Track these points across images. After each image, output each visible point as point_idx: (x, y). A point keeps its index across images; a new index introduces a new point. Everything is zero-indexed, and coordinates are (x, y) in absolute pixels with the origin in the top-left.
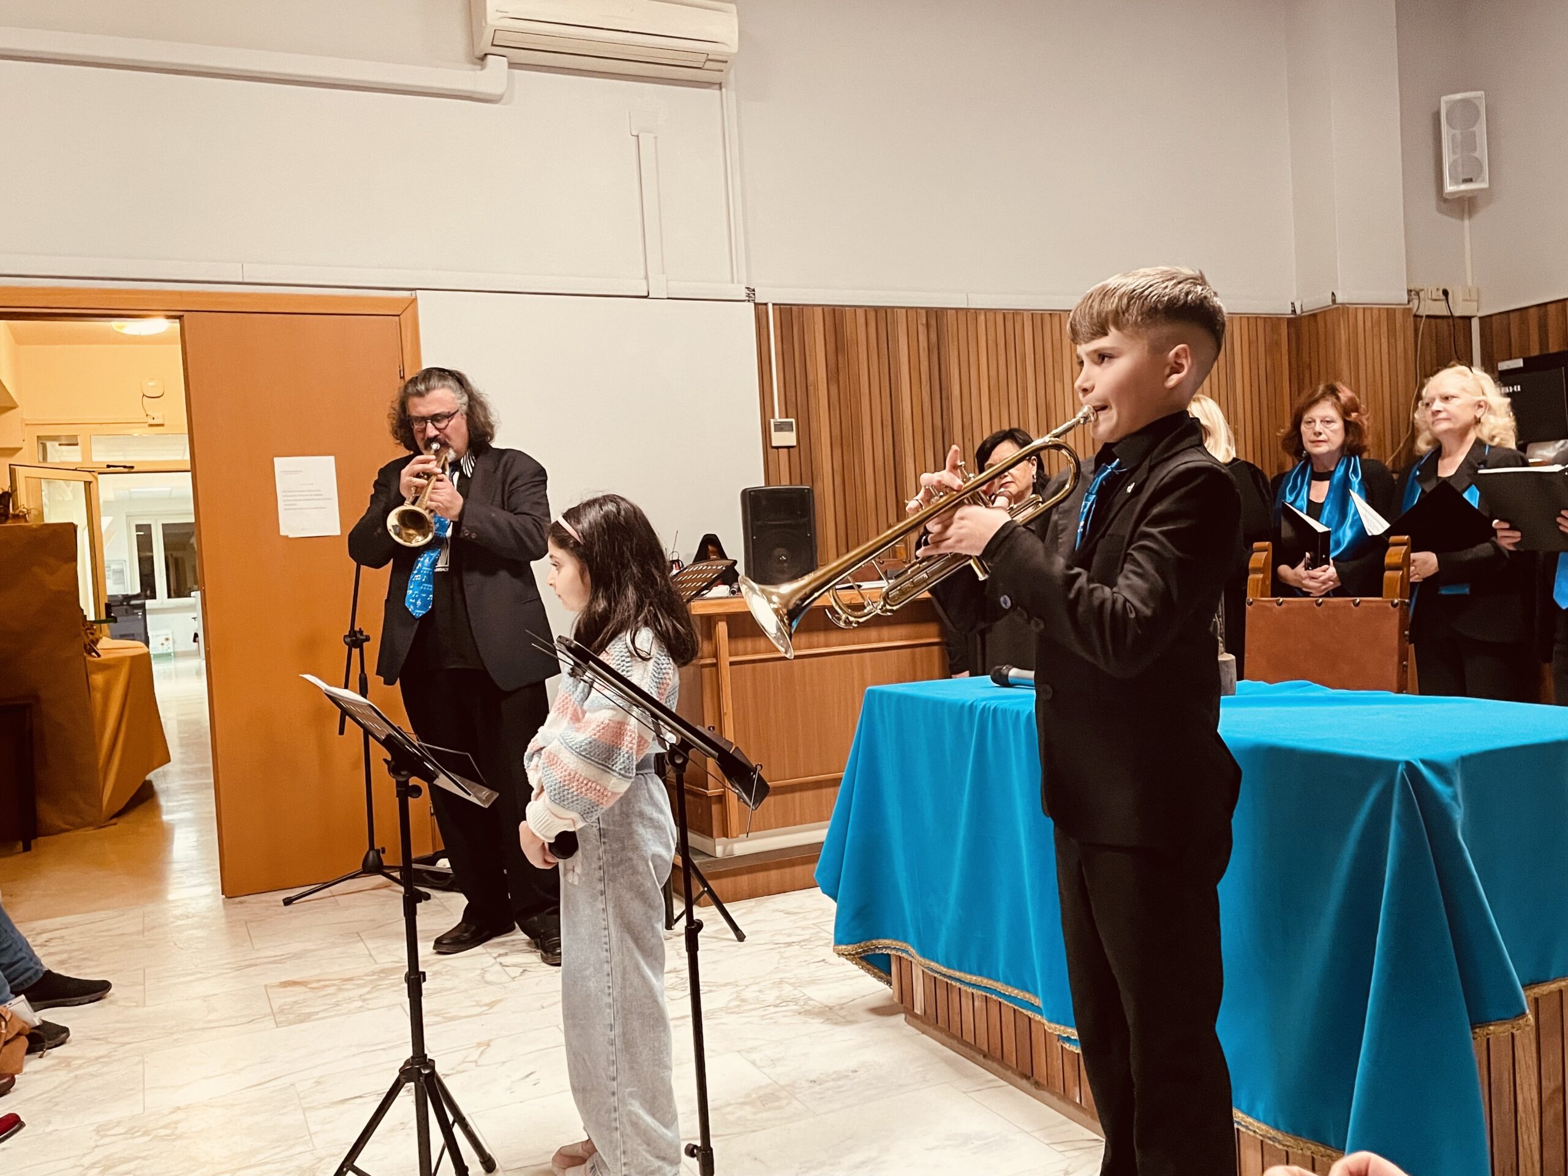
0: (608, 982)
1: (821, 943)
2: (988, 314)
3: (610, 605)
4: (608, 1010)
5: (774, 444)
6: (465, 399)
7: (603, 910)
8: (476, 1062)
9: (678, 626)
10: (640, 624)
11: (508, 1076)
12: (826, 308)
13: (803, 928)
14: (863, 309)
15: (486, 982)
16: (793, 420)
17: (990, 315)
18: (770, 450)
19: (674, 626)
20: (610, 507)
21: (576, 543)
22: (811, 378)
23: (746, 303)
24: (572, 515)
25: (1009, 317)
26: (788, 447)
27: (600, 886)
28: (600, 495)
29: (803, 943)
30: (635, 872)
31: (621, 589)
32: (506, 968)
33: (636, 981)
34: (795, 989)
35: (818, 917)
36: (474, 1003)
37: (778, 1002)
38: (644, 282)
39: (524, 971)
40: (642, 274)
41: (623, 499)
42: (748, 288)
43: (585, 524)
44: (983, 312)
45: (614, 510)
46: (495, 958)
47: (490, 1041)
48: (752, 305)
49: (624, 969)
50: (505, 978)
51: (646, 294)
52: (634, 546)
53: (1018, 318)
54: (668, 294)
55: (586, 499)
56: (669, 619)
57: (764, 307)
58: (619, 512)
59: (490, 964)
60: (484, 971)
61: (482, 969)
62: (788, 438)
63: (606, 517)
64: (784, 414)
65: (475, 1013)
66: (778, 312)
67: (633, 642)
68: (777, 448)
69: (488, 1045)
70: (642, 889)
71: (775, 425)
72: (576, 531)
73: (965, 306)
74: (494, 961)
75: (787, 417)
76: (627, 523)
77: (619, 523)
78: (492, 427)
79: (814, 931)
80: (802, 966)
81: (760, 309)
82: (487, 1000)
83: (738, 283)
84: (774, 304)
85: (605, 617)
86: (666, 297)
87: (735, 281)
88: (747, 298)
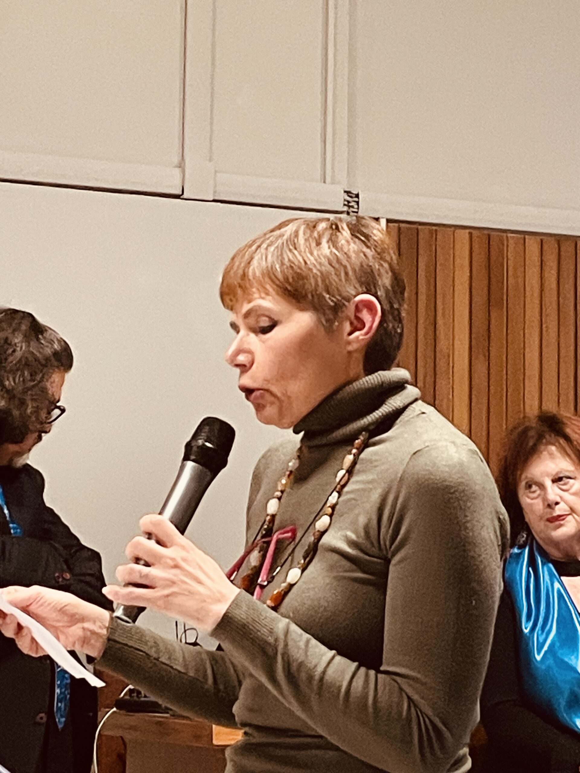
12: (475, 233)
14: (539, 238)
38: (177, 172)
40: (176, 160)
42: (348, 192)
51: (179, 192)
54: (216, 194)
66: (395, 233)
83: (333, 183)
84: (389, 221)
86: (211, 199)
87: (328, 179)
88: (346, 209)
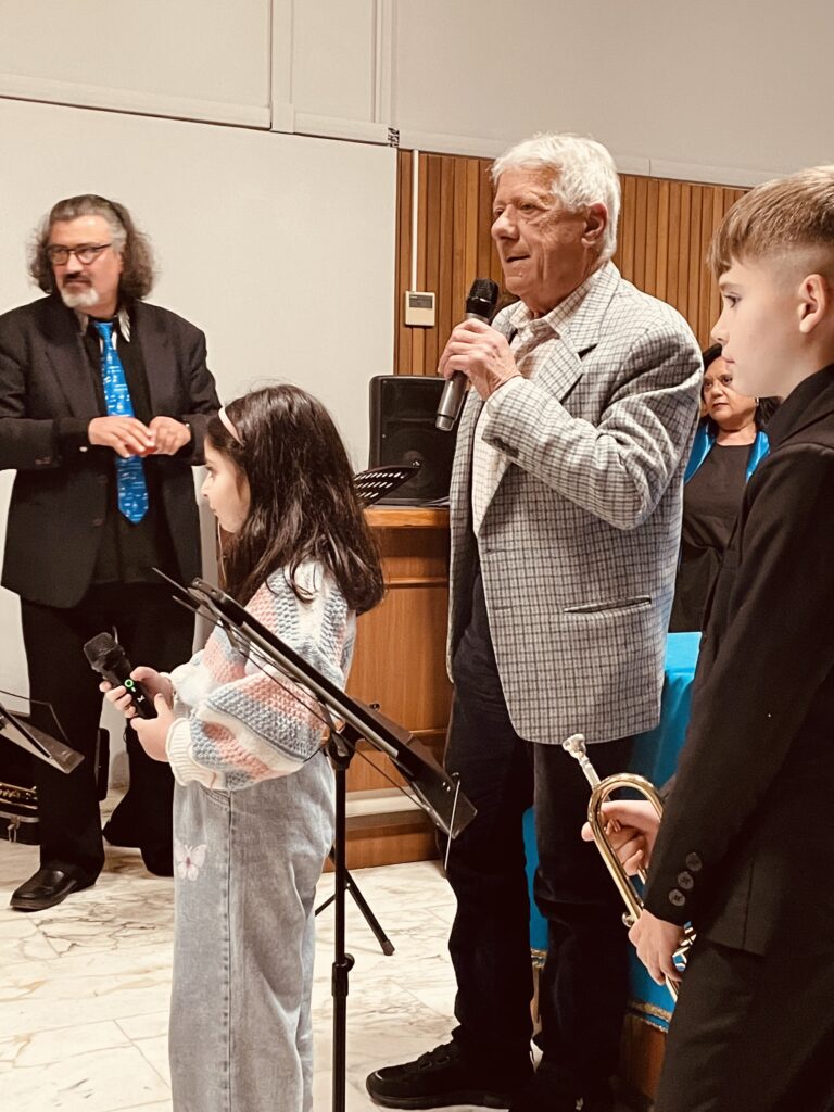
0: (225, 1008)
1: (435, 933)
2: (672, 186)
3: (268, 528)
4: (222, 1044)
5: (407, 323)
6: (122, 234)
7: (225, 916)
8: (13, 1061)
9: (359, 561)
10: (304, 554)
11: (54, 1083)
12: (482, 162)
13: (413, 913)
15: (26, 957)
16: (433, 295)
17: (675, 187)
18: (402, 329)
19: (352, 561)
20: (281, 402)
21: (236, 444)
22: (458, 246)
23: (388, 148)
24: (238, 408)
25: (697, 193)
26: (425, 327)
27: (223, 885)
28: (274, 385)
29: (413, 932)
30: (269, 874)
31: (284, 508)
32: (51, 940)
33: (261, 1011)
34: (405, 991)
35: (429, 900)
36: (11, 984)
37: (385, 1007)
38: (267, 111)
39: (73, 945)
40: (266, 102)
41: (298, 391)
42: (391, 130)
43: (248, 422)
44: (666, 183)
45: (286, 405)
46: (37, 926)
47: (31, 1035)
48: (396, 150)
49: (247, 992)
50: (50, 953)
51: (269, 126)
52: (304, 452)
53: (707, 192)
54: (295, 128)
55: (256, 388)
56: (345, 550)
57: (409, 154)
58: (291, 408)
59: (31, 933)
60: (23, 941)
61: (21, 939)
62: (425, 316)
63: (273, 414)
64: (423, 286)
65: (13, 996)
66: (425, 162)
67: (292, 576)
68: (412, 326)
69: (29, 1041)
70: (276, 896)
71: (411, 299)
72: (237, 428)
73: (646, 174)
74: (35, 929)
75: (426, 291)
76: (299, 422)
77: (289, 421)
78: (151, 279)
79: (425, 917)
80: (412, 962)
81: (404, 155)
82: (28, 980)
83: (380, 122)
84: (420, 152)
85: (261, 543)
86: (292, 131)
87: (377, 119)
88: (389, 142)
